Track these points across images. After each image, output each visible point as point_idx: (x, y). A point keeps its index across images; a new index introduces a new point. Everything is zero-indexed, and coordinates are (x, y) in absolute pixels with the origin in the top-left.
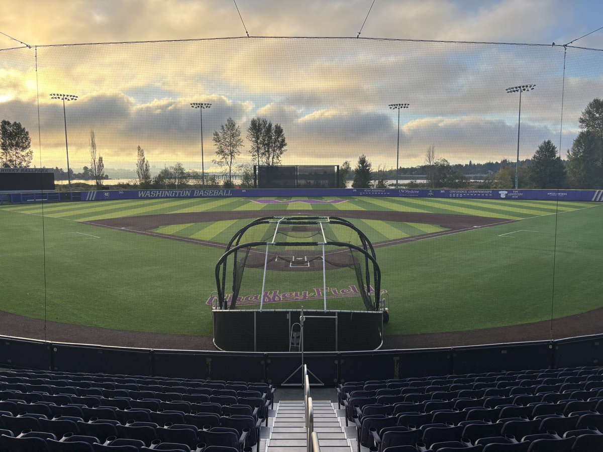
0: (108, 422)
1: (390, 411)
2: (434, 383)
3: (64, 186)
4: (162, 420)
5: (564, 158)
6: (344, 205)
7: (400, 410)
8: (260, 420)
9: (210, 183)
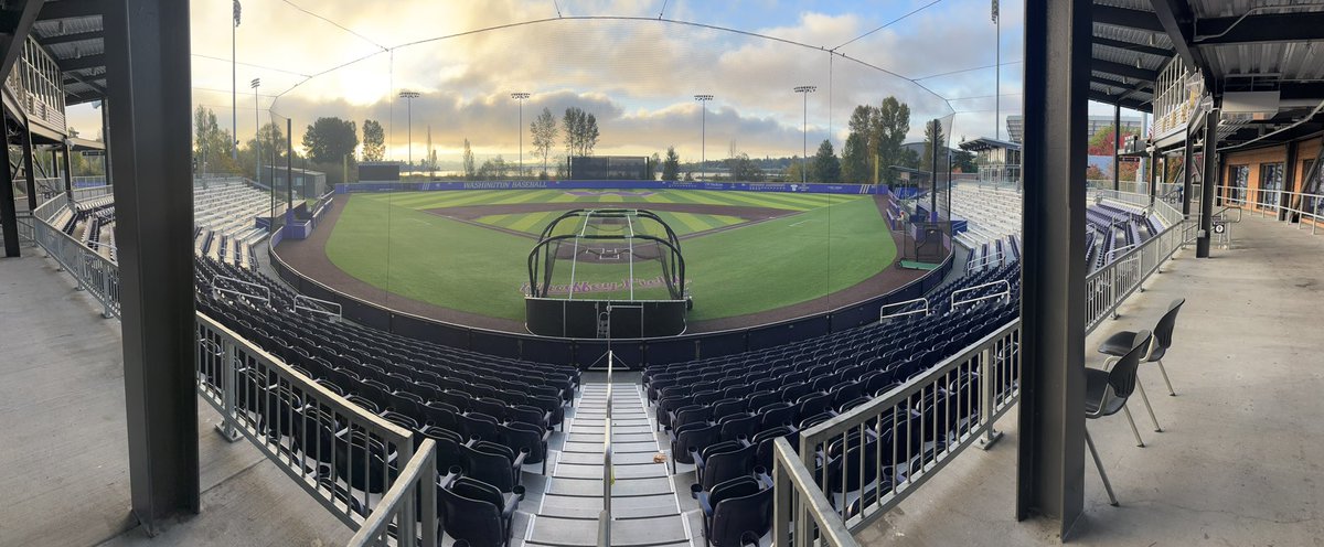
0: (431, 385)
1: (688, 391)
2: (731, 361)
3: (407, 177)
4: (475, 392)
5: (839, 156)
6: (654, 197)
7: (696, 390)
8: (564, 402)
9: (527, 175)
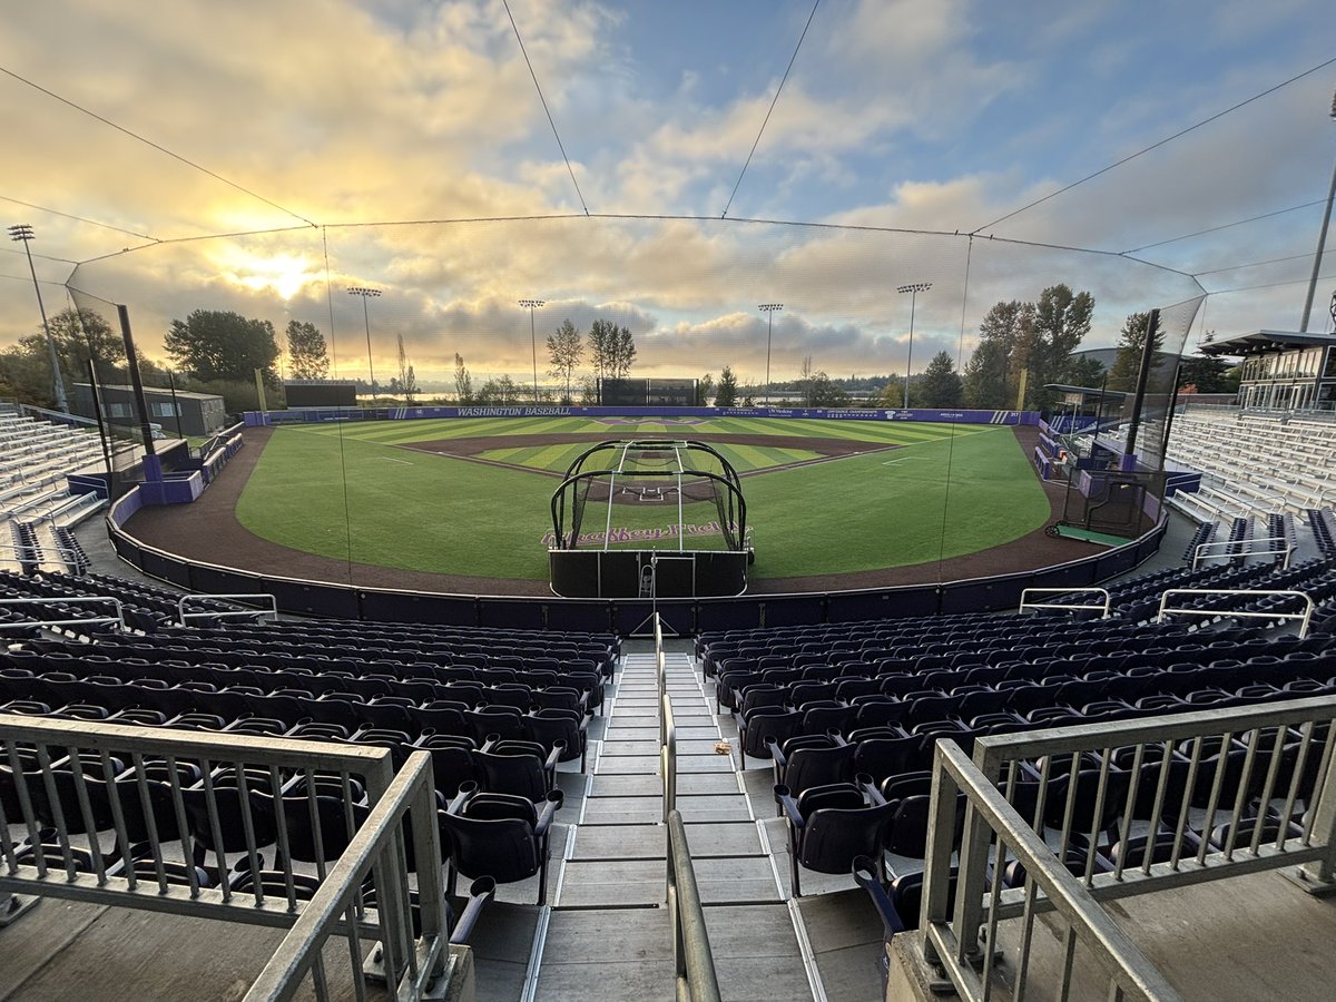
0: (426, 681)
1: (754, 666)
2: (805, 634)
4: (489, 679)
5: (962, 373)
6: (704, 427)
7: (765, 665)
8: (604, 677)
9: (544, 399)
